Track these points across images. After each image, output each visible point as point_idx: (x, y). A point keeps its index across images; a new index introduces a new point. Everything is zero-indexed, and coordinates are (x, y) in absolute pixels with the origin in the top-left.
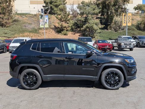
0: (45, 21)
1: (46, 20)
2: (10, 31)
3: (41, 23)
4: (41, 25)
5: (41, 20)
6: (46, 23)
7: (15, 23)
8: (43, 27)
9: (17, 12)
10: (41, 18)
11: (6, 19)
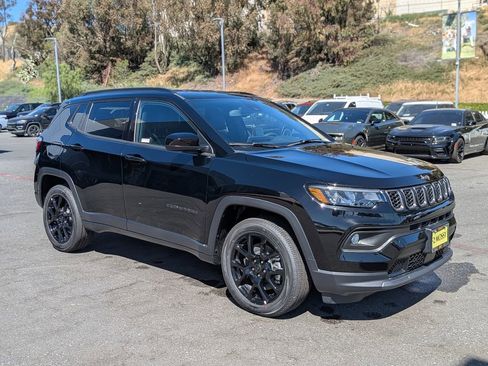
0: (464, 32)
1: (469, 30)
2: (351, 78)
3: (447, 43)
4: (444, 49)
5: (448, 31)
6: (466, 40)
7: (375, 49)
8: (452, 56)
9: (390, 13)
10: (448, 24)
11: (346, 38)
